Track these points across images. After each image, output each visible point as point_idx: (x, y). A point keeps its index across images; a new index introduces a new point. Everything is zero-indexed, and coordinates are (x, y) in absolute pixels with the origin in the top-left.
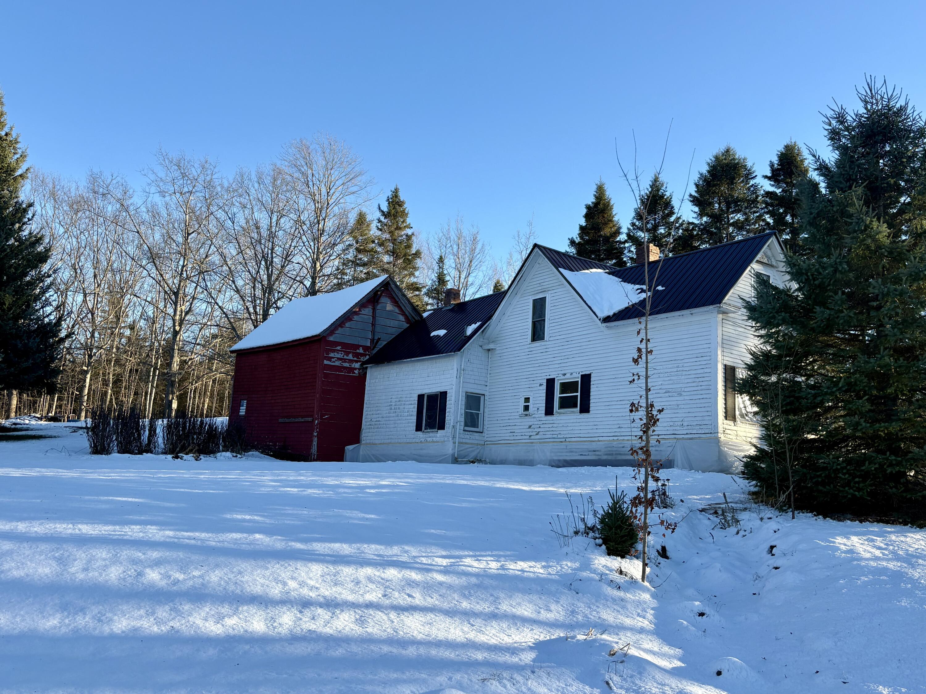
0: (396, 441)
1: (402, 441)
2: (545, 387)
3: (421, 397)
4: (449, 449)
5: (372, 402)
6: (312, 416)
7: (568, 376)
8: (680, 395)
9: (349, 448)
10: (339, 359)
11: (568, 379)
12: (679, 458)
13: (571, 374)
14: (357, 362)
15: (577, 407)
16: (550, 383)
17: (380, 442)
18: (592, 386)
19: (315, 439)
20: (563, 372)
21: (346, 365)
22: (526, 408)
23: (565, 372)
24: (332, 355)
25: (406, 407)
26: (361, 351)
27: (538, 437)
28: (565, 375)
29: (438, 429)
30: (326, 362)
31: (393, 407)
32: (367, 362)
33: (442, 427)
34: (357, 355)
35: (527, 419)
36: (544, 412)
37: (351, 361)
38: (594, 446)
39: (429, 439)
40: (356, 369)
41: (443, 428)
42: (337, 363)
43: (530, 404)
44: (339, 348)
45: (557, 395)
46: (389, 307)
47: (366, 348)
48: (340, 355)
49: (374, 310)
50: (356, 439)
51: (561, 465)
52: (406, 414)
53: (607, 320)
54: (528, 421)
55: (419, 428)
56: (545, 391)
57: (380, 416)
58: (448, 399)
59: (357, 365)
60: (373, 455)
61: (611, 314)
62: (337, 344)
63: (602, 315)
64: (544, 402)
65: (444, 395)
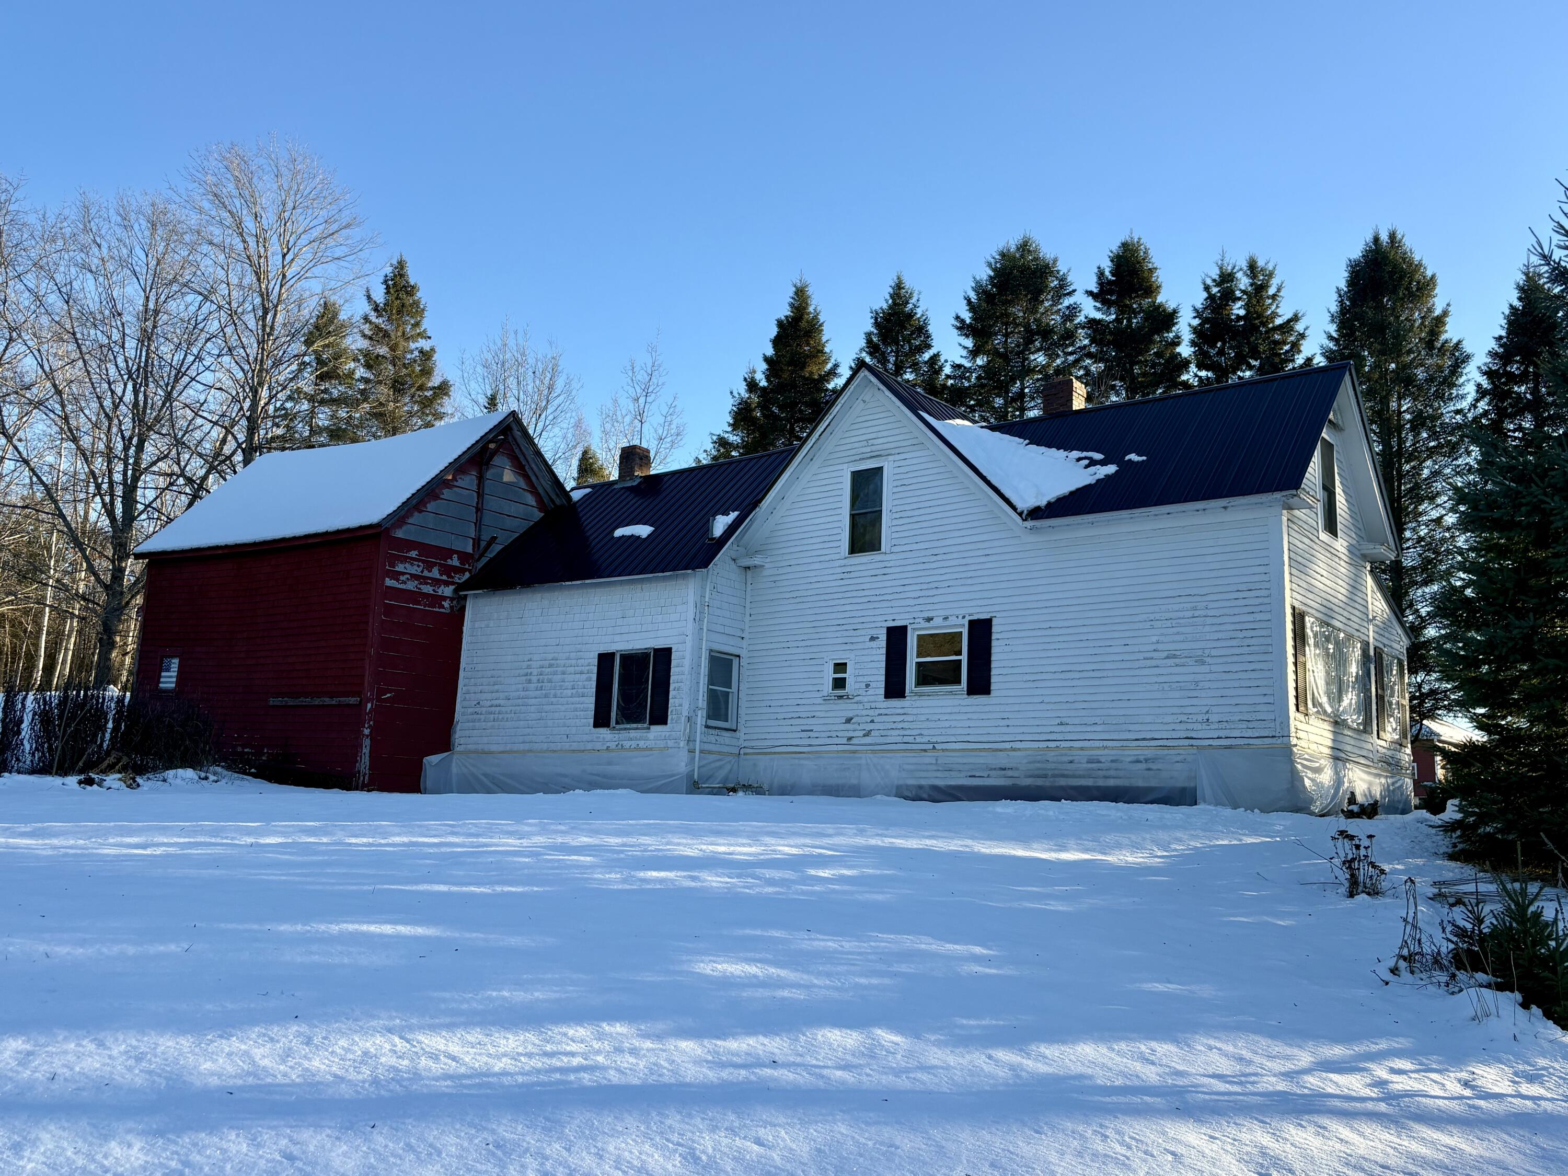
0: (545, 746)
1: (559, 746)
2: (884, 644)
3: (605, 660)
4: (680, 764)
5: (479, 667)
6: (358, 694)
7: (938, 621)
8: (1203, 663)
9: (432, 760)
10: (414, 577)
11: (938, 627)
12: (1205, 786)
13: (946, 618)
14: (447, 584)
15: (958, 682)
16: (896, 636)
17: (501, 748)
18: (994, 643)
19: (367, 742)
20: (926, 615)
21: (427, 589)
22: (839, 684)
23: (930, 614)
24: (400, 568)
25: (571, 677)
26: (455, 562)
27: (867, 740)
28: (929, 619)
29: (652, 723)
30: (389, 582)
31: (534, 679)
32: (467, 585)
33: (660, 717)
34: (448, 570)
35: (842, 705)
36: (882, 691)
37: (436, 582)
38: (1002, 760)
39: (627, 744)
40: (444, 598)
41: (665, 722)
42: (411, 586)
43: (849, 675)
44: (413, 554)
45: (912, 660)
46: (509, 476)
47: (464, 557)
48: (415, 569)
49: (481, 479)
50: (444, 743)
51: (925, 796)
52: (569, 692)
53: (1035, 513)
54: (844, 709)
55: (601, 720)
56: (884, 651)
57: (502, 695)
58: (673, 663)
59: (448, 591)
60: (485, 775)
61: (1043, 503)
62: (410, 545)
63: (1026, 502)
64: (883, 672)
65: (664, 656)
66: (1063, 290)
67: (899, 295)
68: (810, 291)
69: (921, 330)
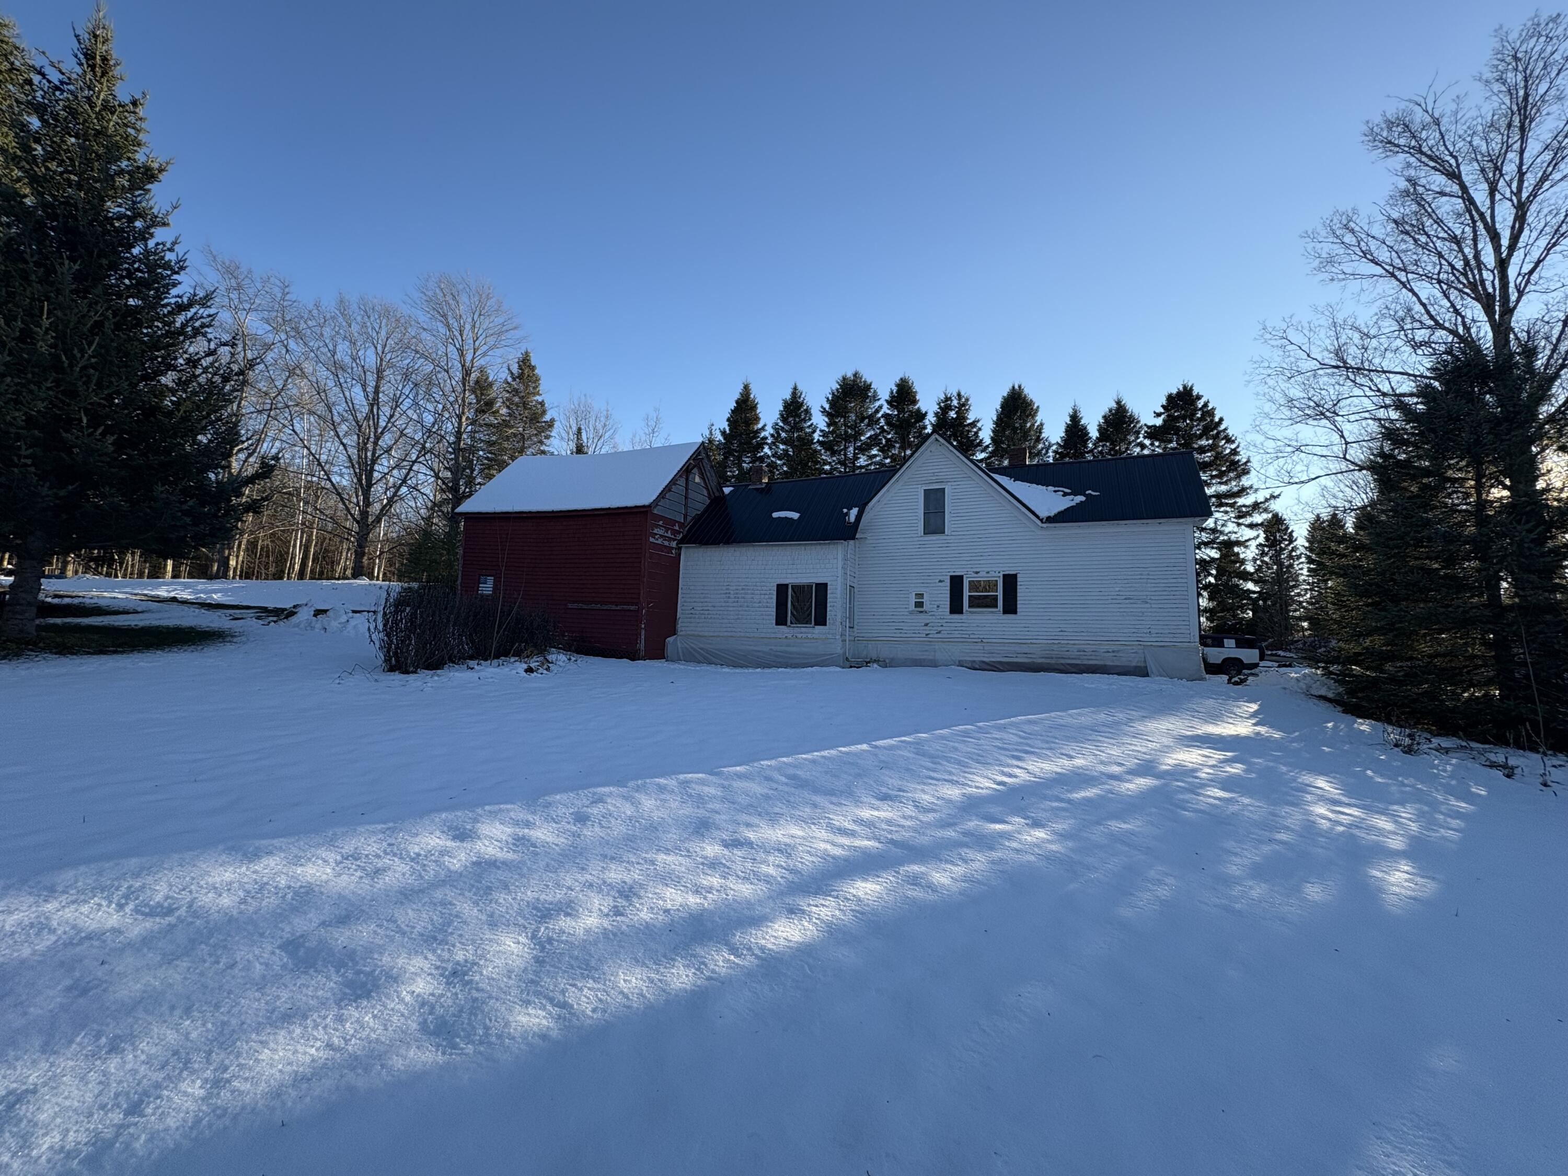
0: (742, 634)
1: (752, 635)
2: (948, 584)
3: (782, 589)
4: (837, 648)
5: (692, 588)
6: (636, 604)
7: (983, 574)
8: (1147, 603)
9: (670, 640)
10: (661, 536)
11: (982, 577)
12: (1152, 666)
13: (988, 572)
14: (674, 540)
15: (996, 606)
16: (956, 582)
17: (711, 634)
18: (1018, 587)
19: (643, 632)
20: (975, 570)
21: (666, 543)
22: (919, 605)
23: (978, 570)
24: (655, 531)
25: (757, 597)
26: (677, 528)
27: (939, 636)
28: (977, 573)
29: (816, 624)
30: (652, 540)
31: (732, 596)
32: (681, 542)
33: (821, 620)
34: (675, 532)
35: (922, 616)
36: (948, 610)
37: (670, 539)
38: (1025, 649)
39: (799, 636)
40: (673, 548)
41: (825, 624)
42: (659, 542)
43: (925, 600)
44: (661, 523)
45: (966, 594)
46: (697, 479)
47: (682, 525)
48: (661, 532)
49: (687, 479)
50: (674, 632)
51: (977, 666)
52: (757, 605)
53: (1050, 520)
54: (924, 619)
55: (781, 620)
56: (948, 588)
57: (710, 604)
58: (829, 592)
59: (674, 544)
60: (702, 649)
61: (1052, 514)
62: (661, 518)
63: (1043, 514)
64: (948, 599)
65: (822, 588)
66: (875, 398)
67: (795, 392)
68: (751, 386)
69: (807, 411)
